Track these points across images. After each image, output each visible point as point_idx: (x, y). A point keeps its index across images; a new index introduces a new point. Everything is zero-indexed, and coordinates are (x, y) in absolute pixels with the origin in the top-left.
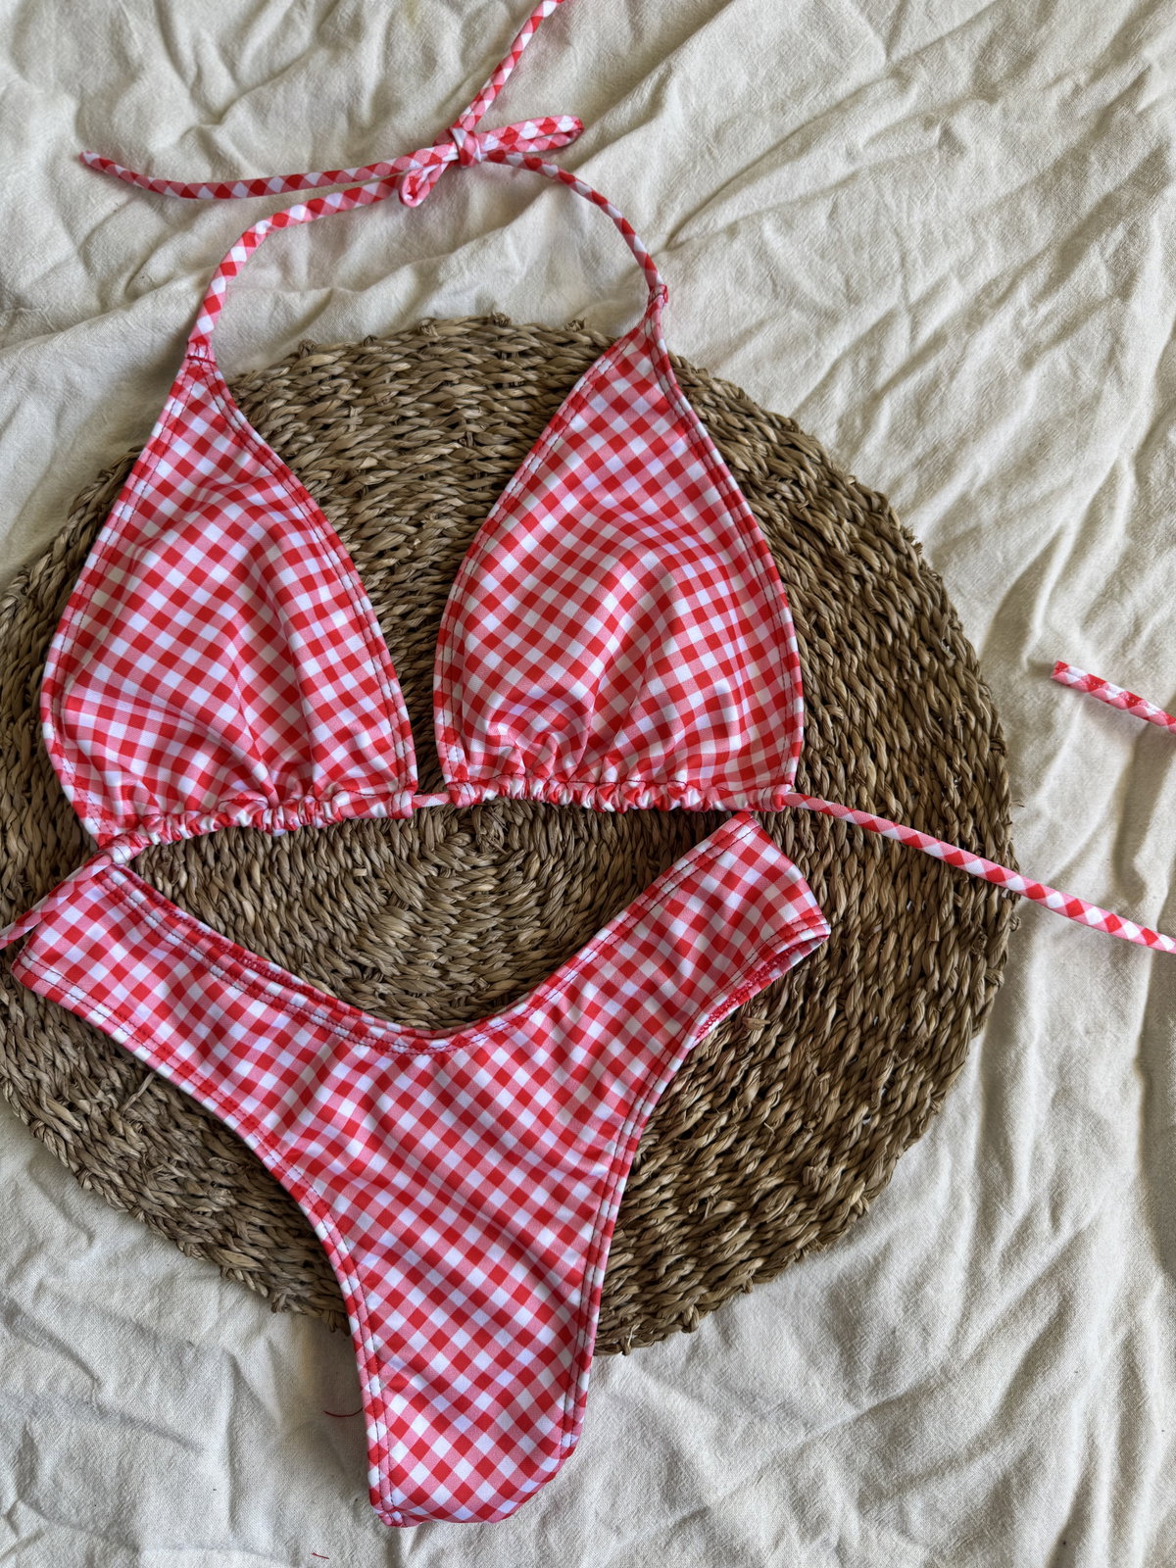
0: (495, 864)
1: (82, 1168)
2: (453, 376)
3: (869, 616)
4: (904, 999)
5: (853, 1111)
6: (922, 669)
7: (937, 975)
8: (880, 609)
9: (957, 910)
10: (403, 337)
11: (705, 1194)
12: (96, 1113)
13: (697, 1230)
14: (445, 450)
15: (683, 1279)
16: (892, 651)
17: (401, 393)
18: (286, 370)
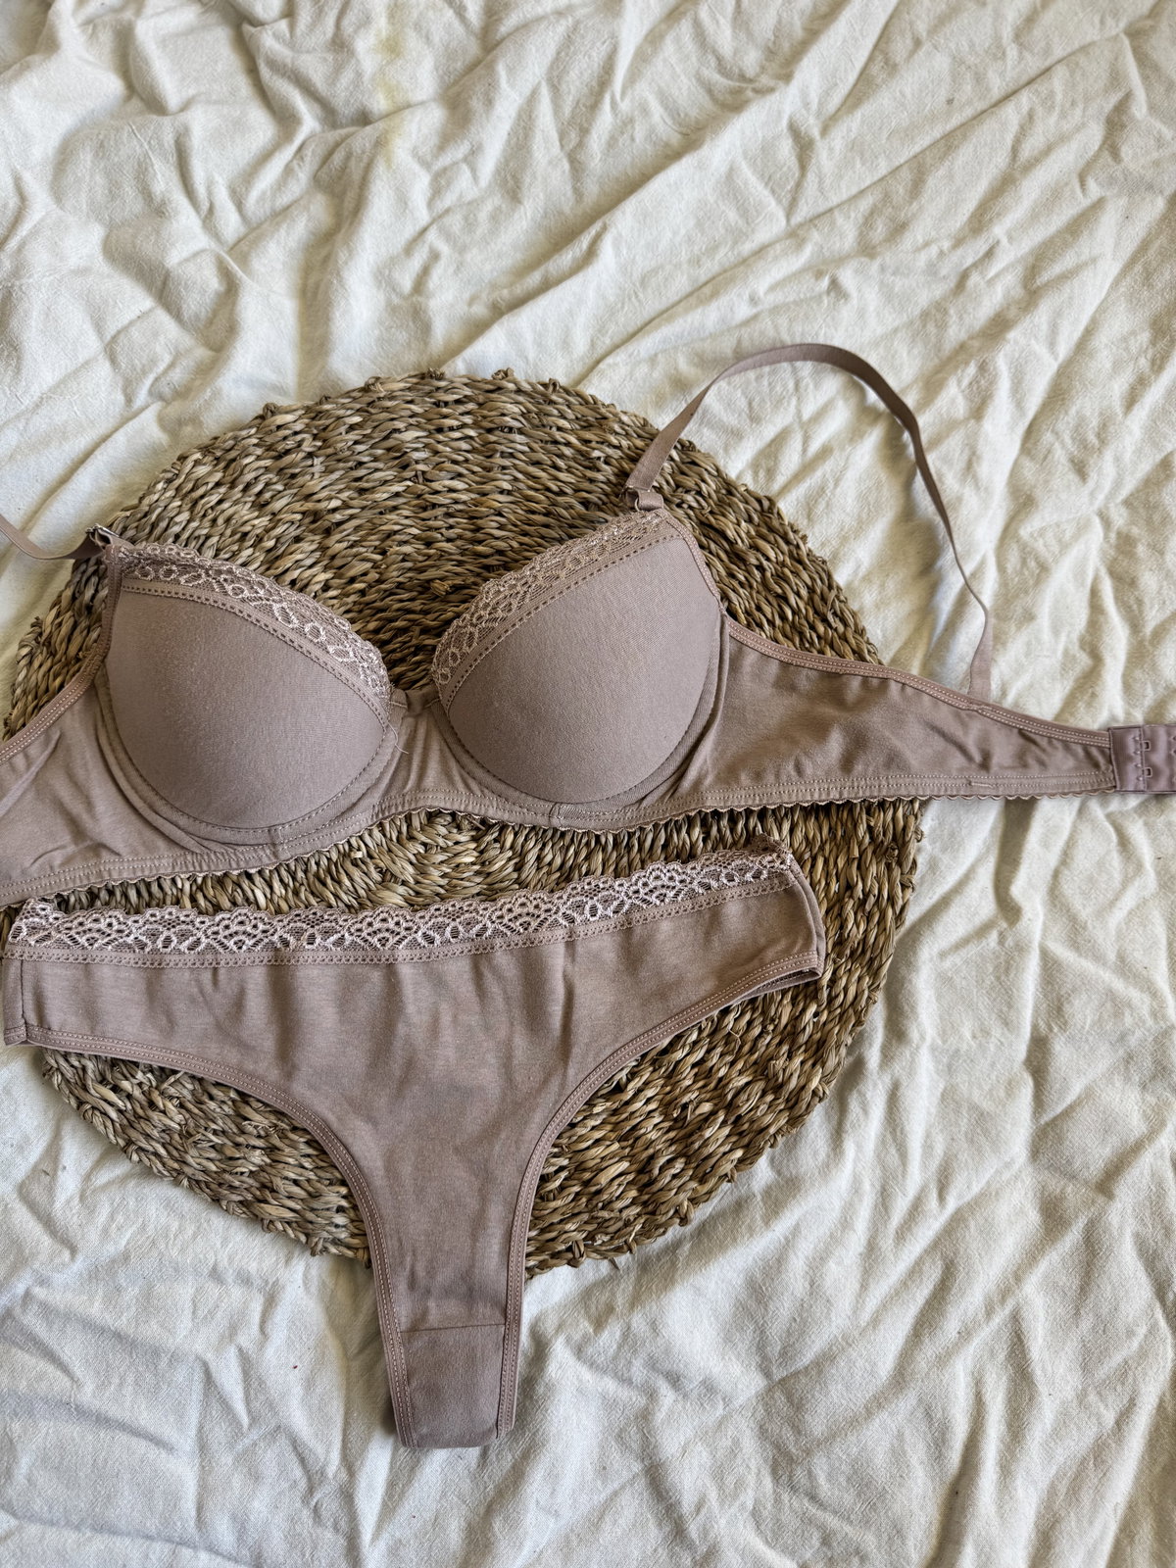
0: (474, 839)
1: (130, 1142)
2: (400, 425)
3: (771, 598)
4: (836, 910)
5: (804, 1010)
6: (819, 637)
7: (860, 885)
8: (780, 591)
9: (870, 829)
10: (356, 394)
11: (685, 1099)
12: (137, 1093)
13: (683, 1132)
14: (398, 488)
15: (675, 1176)
16: (793, 625)
17: (356, 443)
18: (253, 431)
